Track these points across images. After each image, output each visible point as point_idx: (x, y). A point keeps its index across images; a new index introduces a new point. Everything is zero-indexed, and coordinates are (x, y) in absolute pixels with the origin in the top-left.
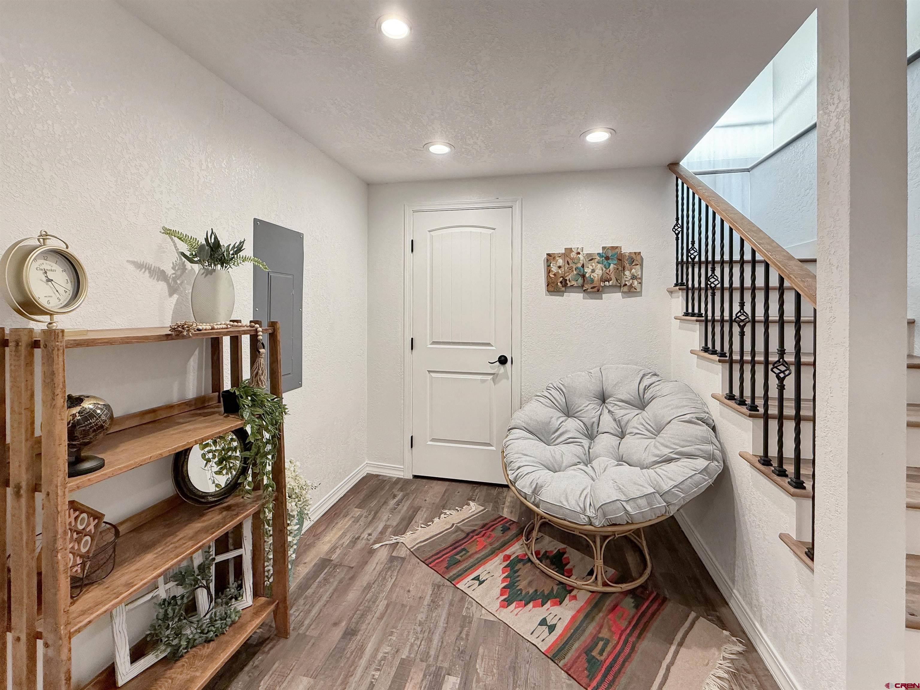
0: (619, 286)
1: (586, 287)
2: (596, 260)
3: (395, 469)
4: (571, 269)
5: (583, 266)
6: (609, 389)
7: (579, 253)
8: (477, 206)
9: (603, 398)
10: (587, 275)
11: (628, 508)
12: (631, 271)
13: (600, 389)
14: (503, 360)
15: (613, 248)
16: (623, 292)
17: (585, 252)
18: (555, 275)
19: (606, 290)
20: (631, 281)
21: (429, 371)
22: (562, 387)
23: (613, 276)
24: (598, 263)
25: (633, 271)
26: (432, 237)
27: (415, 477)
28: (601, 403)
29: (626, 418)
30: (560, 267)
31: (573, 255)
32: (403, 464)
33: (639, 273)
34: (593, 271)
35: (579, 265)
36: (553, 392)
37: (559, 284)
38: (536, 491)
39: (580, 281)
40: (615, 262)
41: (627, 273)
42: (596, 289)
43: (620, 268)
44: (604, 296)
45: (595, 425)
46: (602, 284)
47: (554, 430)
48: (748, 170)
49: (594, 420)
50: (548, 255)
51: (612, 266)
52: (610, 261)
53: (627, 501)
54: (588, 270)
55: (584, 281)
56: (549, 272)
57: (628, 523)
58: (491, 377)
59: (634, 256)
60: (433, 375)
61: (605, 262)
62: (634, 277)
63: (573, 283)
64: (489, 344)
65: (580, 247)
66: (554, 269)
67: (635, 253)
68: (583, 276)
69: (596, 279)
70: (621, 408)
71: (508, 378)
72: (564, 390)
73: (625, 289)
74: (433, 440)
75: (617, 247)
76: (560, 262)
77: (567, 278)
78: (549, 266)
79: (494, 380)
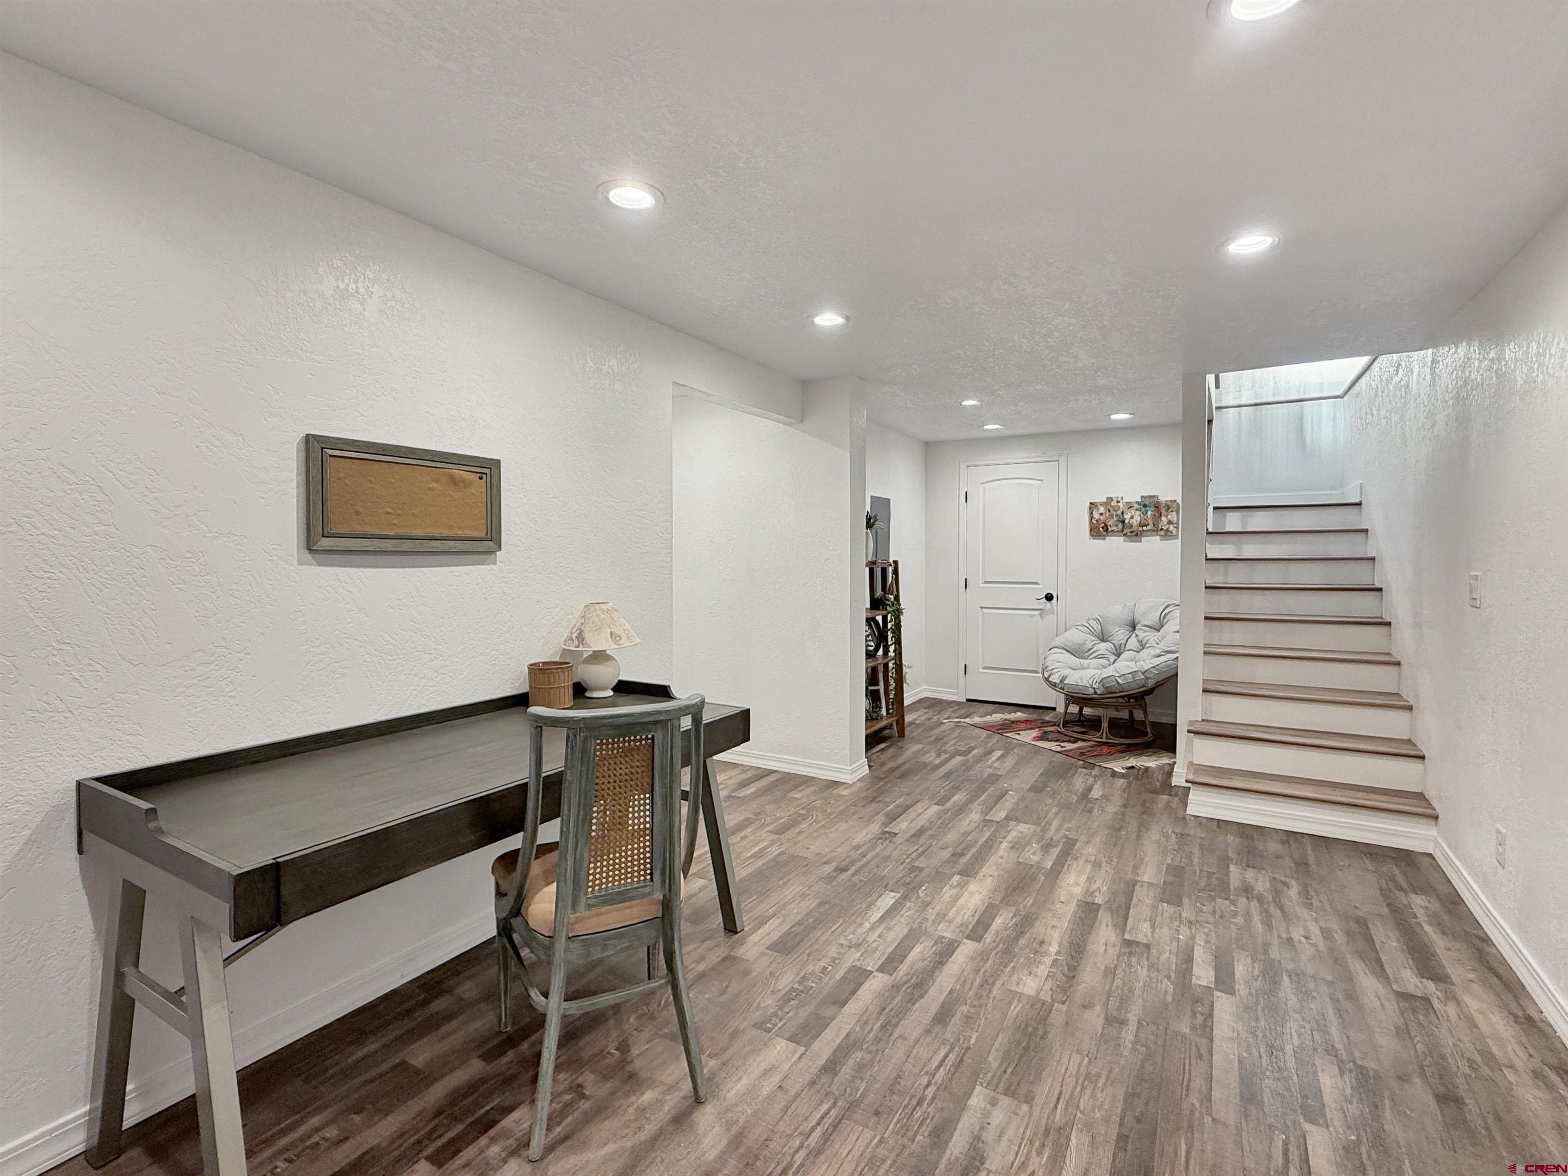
0: (1156, 530)
1: (1126, 531)
2: (1135, 508)
3: (949, 693)
4: (1112, 516)
5: (1123, 513)
6: (1137, 618)
7: (1118, 502)
8: (1028, 460)
9: (1133, 626)
10: (1127, 521)
11: (1119, 680)
12: (1167, 517)
13: (1131, 618)
14: (1049, 597)
15: (1150, 497)
16: (1160, 536)
17: (1125, 500)
18: (1097, 521)
19: (1145, 534)
20: (1167, 526)
21: (981, 608)
22: (1099, 618)
23: (1150, 522)
24: (1137, 510)
25: (1169, 517)
26: (984, 489)
27: (969, 700)
28: (1132, 629)
29: (1146, 639)
30: (1101, 514)
31: (1114, 503)
32: (958, 689)
33: (1175, 519)
34: (1132, 517)
35: (1119, 512)
36: (1091, 622)
37: (1101, 529)
38: (1061, 681)
39: (1120, 526)
40: (1153, 509)
41: (1164, 518)
42: (1134, 533)
43: (1157, 515)
44: (1143, 539)
45: (1123, 646)
46: (1140, 529)
47: (1087, 649)
48: (1341, 397)
49: (1122, 641)
50: (1091, 503)
51: (1149, 513)
52: (1147, 509)
53: (1119, 677)
54: (1127, 517)
55: (1124, 526)
56: (1092, 518)
57: (1121, 692)
58: (1038, 612)
59: (1170, 504)
60: (985, 611)
61: (1143, 509)
62: (1170, 523)
63: (1114, 528)
64: (1036, 583)
65: (1120, 496)
66: (1096, 516)
67: (1171, 501)
68: (1123, 522)
69: (1135, 524)
70: (1145, 631)
71: (1053, 613)
72: (1101, 620)
73: (1162, 533)
74: (985, 668)
75: (1154, 496)
76: (1102, 510)
77: (1108, 524)
78: (1091, 513)
79: (1041, 615)
